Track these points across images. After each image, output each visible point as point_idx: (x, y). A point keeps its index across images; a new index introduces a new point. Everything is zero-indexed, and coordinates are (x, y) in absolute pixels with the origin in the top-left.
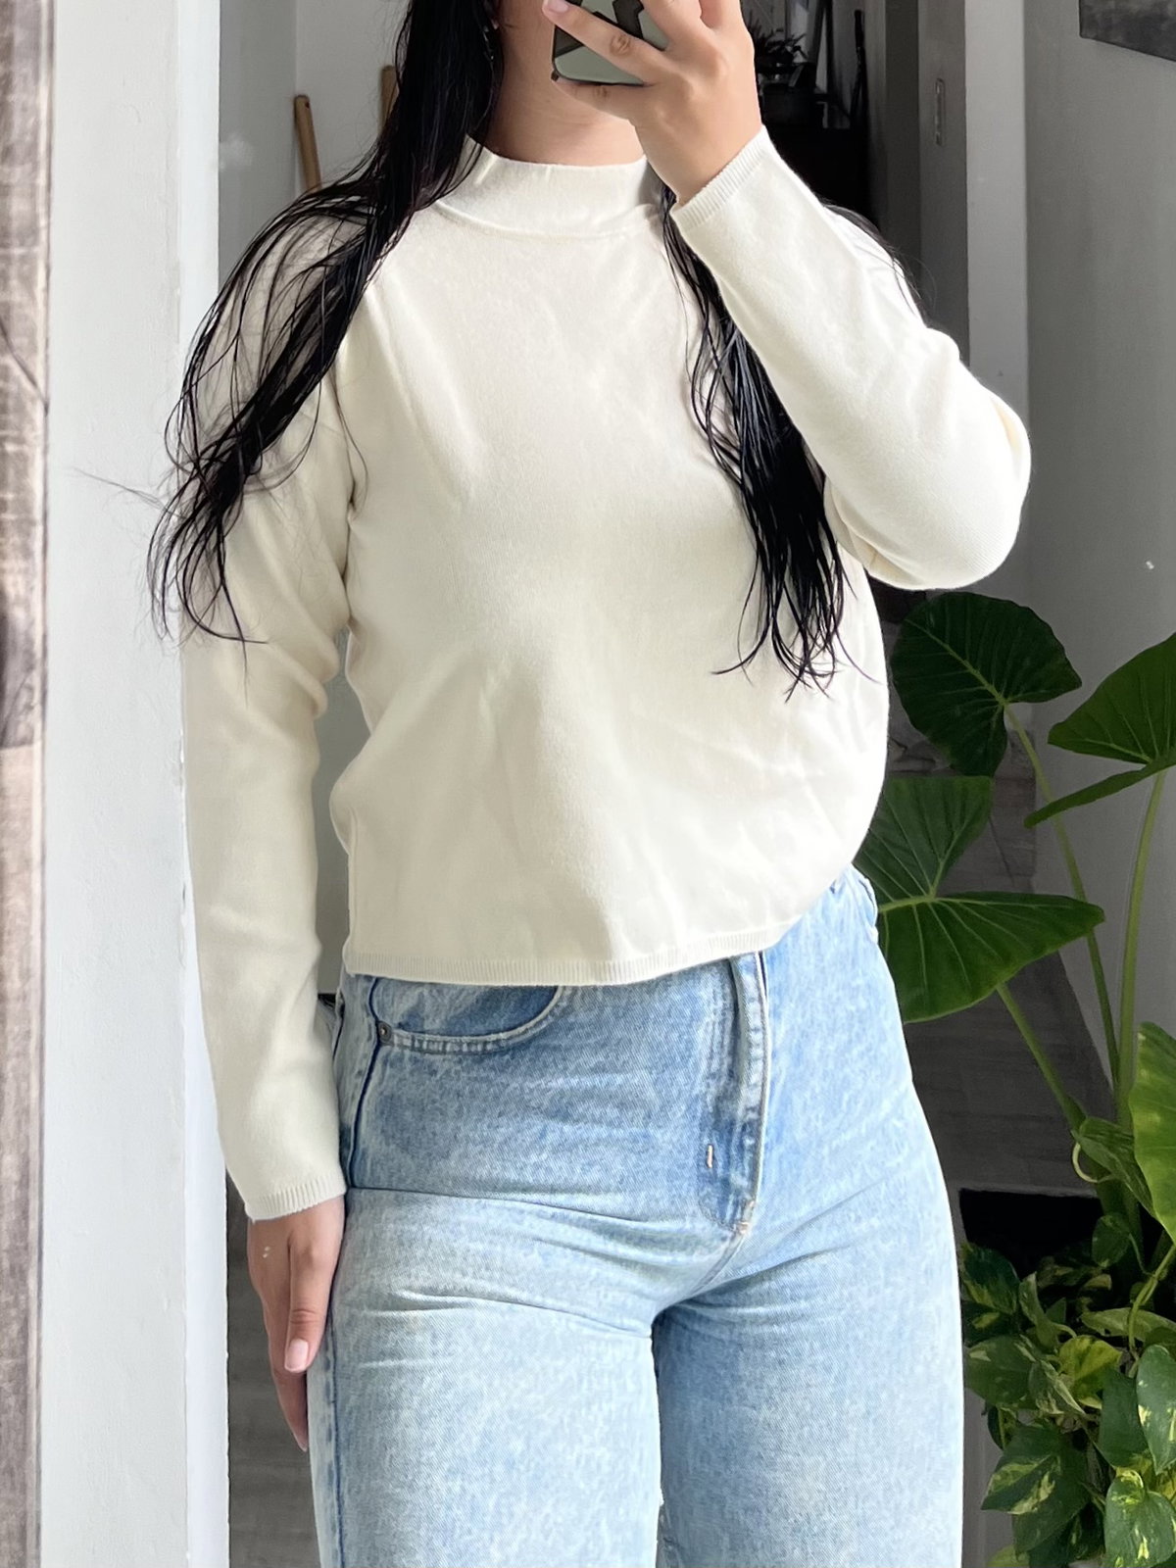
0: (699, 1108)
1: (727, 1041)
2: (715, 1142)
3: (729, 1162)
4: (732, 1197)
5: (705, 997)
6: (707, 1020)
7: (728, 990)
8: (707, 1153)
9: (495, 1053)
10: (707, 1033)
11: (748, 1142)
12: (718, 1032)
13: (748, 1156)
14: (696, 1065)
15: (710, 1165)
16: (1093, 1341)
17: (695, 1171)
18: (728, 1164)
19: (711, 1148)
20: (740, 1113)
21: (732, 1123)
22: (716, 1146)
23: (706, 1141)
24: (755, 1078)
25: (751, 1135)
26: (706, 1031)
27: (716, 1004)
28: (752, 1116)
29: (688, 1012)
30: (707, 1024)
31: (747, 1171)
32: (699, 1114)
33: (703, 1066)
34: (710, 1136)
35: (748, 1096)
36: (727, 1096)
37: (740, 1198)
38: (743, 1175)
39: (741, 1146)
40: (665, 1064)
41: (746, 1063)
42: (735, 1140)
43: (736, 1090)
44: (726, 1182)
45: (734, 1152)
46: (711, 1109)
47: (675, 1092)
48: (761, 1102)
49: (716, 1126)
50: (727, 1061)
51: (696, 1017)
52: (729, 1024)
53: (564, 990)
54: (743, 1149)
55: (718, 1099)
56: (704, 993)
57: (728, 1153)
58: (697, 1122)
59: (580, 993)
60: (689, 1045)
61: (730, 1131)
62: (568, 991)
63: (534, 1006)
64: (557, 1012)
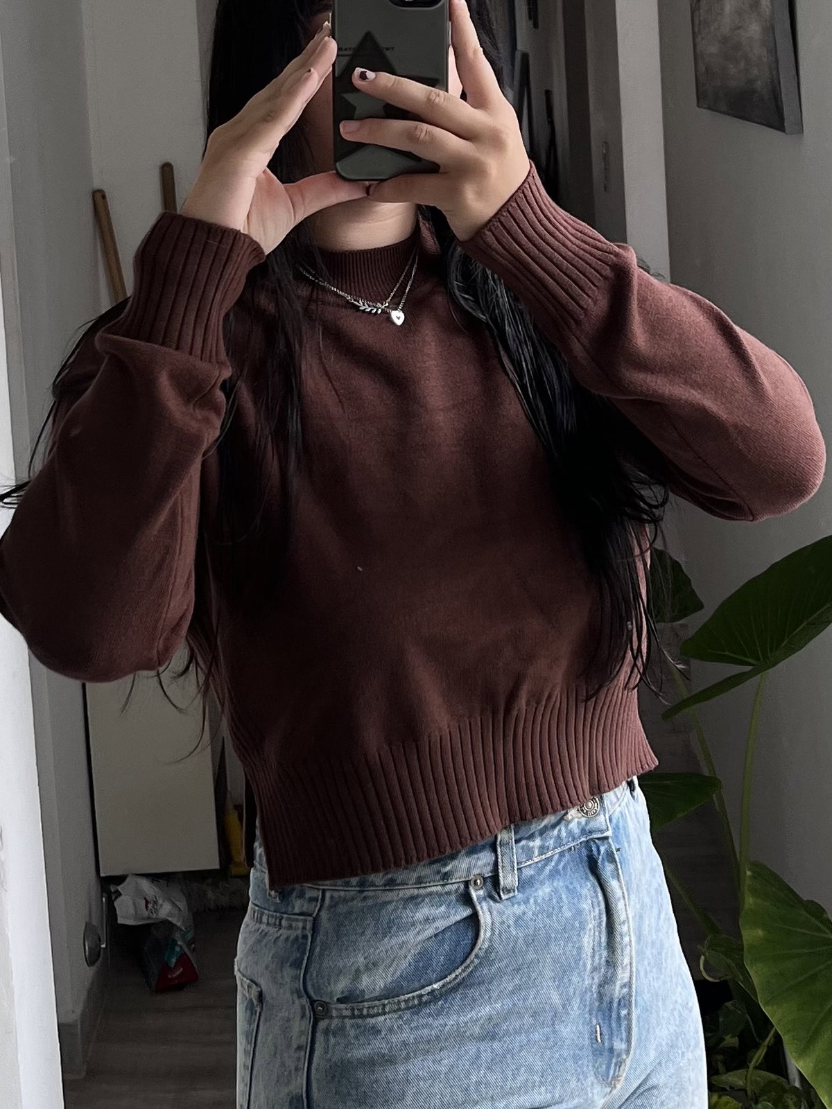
0: (588, 997)
1: (603, 940)
2: (600, 1021)
3: (612, 1033)
4: (614, 1060)
5: (587, 908)
6: (589, 926)
7: (601, 898)
8: (596, 1031)
9: (430, 1002)
10: (591, 938)
11: (624, 1012)
12: (597, 934)
14: (584, 965)
15: (600, 1041)
17: (590, 1048)
18: (611, 1035)
19: (598, 1026)
20: (616, 992)
21: (611, 1002)
22: (602, 1025)
24: (626, 961)
25: (625, 1006)
26: (590, 936)
27: (594, 912)
28: (625, 990)
29: (577, 924)
30: (590, 929)
31: (624, 1035)
32: (588, 1003)
33: (589, 967)
34: (596, 1018)
35: (622, 976)
36: (607, 981)
37: (619, 1059)
38: (622, 1040)
39: (619, 1017)
40: (563, 972)
41: (619, 951)
42: (614, 1015)
43: (614, 975)
44: (611, 1050)
45: (614, 1025)
46: (595, 996)
47: (571, 990)
48: (631, 978)
49: (600, 1009)
50: (605, 954)
51: (582, 926)
53: (485, 934)
54: (620, 1020)
55: (600, 986)
56: (586, 905)
57: (610, 1026)
58: (587, 1009)
59: (497, 931)
60: (580, 949)
61: (610, 1009)
62: (488, 934)
63: (460, 955)
64: (481, 954)
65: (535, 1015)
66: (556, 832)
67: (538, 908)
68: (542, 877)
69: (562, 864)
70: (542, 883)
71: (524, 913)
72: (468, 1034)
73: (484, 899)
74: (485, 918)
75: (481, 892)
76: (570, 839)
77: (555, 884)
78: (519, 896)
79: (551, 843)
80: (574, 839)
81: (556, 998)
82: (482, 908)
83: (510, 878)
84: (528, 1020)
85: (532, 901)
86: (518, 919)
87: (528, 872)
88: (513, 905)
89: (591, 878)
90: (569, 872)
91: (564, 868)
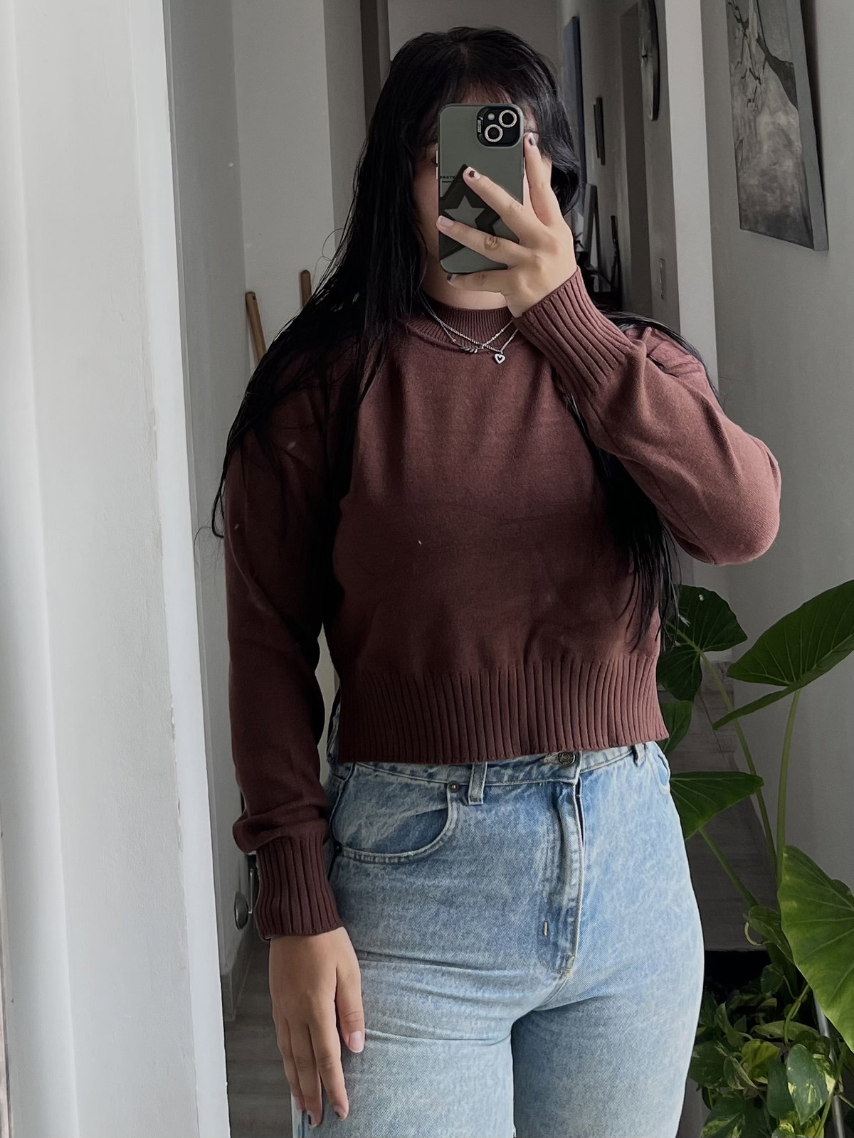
0: (538, 899)
1: (556, 859)
2: (549, 920)
4: (559, 954)
5: (542, 832)
6: (543, 846)
7: (557, 827)
8: (544, 927)
10: (542, 855)
11: (570, 920)
12: (550, 854)
13: (570, 928)
14: (536, 874)
15: (546, 934)
16: (762, 1042)
17: (536, 937)
18: (557, 933)
19: (546, 924)
20: (565, 902)
21: (560, 909)
22: (550, 923)
23: (543, 919)
24: (574, 881)
25: (572, 915)
26: (542, 853)
27: (548, 836)
28: (573, 904)
29: (530, 841)
30: (543, 848)
31: (569, 936)
32: (538, 903)
33: (540, 875)
34: (546, 916)
35: (570, 892)
36: (557, 891)
37: (565, 954)
38: (567, 940)
39: (565, 922)
40: (515, 873)
41: (569, 872)
42: (562, 919)
43: (563, 888)
44: (556, 944)
45: (561, 926)
46: (546, 901)
47: (522, 889)
48: (579, 895)
49: (549, 911)
50: (556, 871)
51: (535, 844)
52: (558, 849)
53: (449, 825)
54: (566, 925)
55: (550, 894)
56: (542, 829)
57: (557, 926)
58: (537, 908)
59: (460, 827)
60: (531, 861)
61: (559, 914)
62: (453, 826)
63: (430, 833)
64: (446, 839)
65: (487, 897)
66: (528, 768)
67: (497, 818)
68: (507, 798)
69: (528, 793)
70: (507, 802)
71: (485, 820)
72: (430, 895)
73: (456, 800)
74: (453, 814)
75: (455, 795)
76: (540, 777)
77: (517, 806)
78: (485, 806)
79: (522, 775)
80: (543, 778)
81: (506, 890)
82: (452, 806)
83: (477, 790)
84: (481, 900)
85: (493, 812)
86: (478, 822)
87: (495, 791)
88: (477, 811)
89: (551, 810)
90: (533, 800)
91: (529, 796)
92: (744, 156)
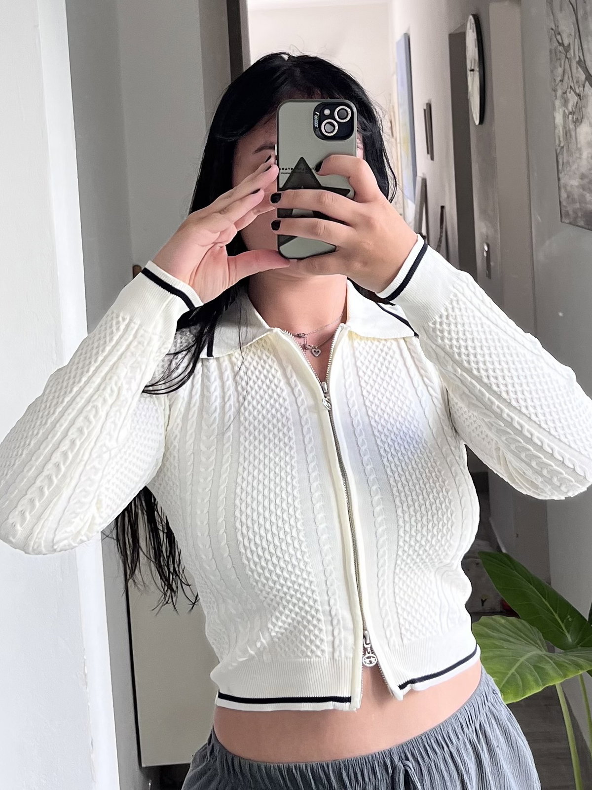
92: (565, 161)
